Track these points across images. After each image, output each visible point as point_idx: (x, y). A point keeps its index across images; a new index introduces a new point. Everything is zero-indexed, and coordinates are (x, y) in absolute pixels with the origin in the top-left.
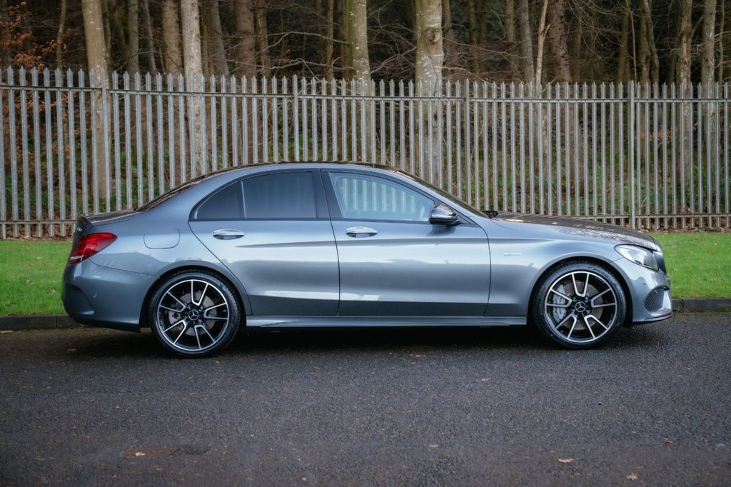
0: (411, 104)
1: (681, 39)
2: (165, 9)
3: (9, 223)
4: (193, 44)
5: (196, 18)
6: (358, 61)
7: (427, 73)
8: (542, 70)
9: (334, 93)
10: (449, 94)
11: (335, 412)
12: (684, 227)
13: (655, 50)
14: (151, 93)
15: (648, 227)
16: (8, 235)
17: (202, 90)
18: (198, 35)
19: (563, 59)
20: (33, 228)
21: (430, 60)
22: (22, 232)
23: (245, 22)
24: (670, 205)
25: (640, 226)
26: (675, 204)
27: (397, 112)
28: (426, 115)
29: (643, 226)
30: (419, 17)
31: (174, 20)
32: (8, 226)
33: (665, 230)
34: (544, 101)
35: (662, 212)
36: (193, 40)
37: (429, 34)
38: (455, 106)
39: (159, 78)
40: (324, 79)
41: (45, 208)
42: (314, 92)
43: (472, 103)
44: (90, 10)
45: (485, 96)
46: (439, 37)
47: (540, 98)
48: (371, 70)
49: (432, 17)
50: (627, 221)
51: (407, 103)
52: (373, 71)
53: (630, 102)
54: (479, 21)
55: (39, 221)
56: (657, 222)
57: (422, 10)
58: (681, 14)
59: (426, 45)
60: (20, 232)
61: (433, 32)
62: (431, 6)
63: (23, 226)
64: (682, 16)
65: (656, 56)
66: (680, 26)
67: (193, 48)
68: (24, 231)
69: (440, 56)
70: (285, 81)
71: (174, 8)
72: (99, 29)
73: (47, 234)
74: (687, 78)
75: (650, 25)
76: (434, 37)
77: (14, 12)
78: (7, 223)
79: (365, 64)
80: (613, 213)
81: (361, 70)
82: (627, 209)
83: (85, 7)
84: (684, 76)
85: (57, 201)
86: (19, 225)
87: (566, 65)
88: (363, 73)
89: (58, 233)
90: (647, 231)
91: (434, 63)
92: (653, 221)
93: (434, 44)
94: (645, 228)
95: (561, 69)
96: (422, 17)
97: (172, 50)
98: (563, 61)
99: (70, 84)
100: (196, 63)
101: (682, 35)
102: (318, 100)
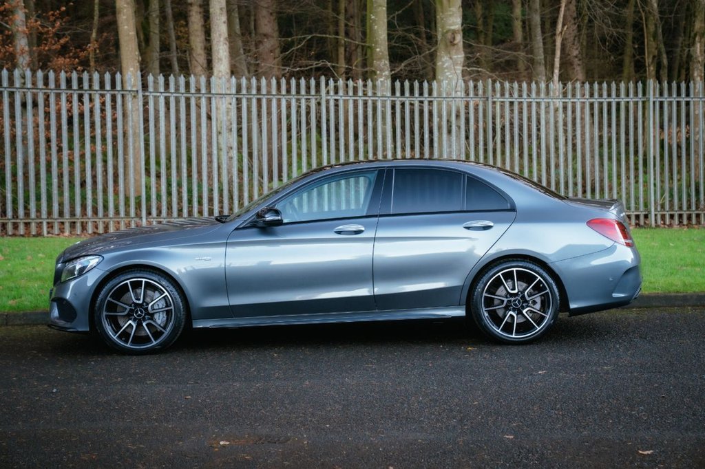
0: (435, 104)
1: (694, 38)
2: (191, 13)
3: (50, 221)
4: (221, 47)
5: (224, 22)
6: (378, 62)
7: (448, 74)
8: (560, 71)
9: (360, 93)
10: (471, 94)
11: (403, 404)
12: (703, 222)
13: (663, 50)
14: (175, 95)
15: (668, 223)
16: (48, 233)
17: (234, 91)
18: (226, 38)
19: (576, 59)
20: (73, 225)
21: (451, 61)
22: (62, 231)
23: (266, 25)
24: (689, 201)
25: (659, 222)
26: (694, 200)
27: (421, 112)
28: (449, 115)
29: (662, 222)
30: (440, 19)
31: (200, 24)
32: (48, 223)
33: (684, 225)
34: (564, 100)
35: (681, 208)
36: (222, 43)
37: (449, 36)
38: (477, 105)
39: (182, 80)
40: (351, 80)
41: (84, 207)
42: (341, 92)
43: (494, 103)
44: (124, 15)
45: (507, 95)
46: (459, 38)
47: (561, 97)
48: (391, 71)
49: (452, 19)
50: (646, 217)
51: (430, 103)
52: (393, 72)
53: (649, 100)
54: (485, 24)
55: (78, 219)
56: (676, 218)
57: (442, 12)
58: (694, 14)
59: (447, 46)
60: (60, 229)
61: (453, 34)
62: (451, 9)
63: (63, 223)
64: (695, 16)
65: (665, 56)
66: (694, 26)
67: (221, 51)
68: (64, 228)
69: (460, 56)
70: (313, 82)
71: (200, 13)
72: (133, 33)
73: (85, 231)
74: (701, 77)
75: (658, 25)
76: (454, 38)
77: (54, 17)
78: (48, 221)
79: (385, 64)
80: (633, 209)
81: (382, 70)
82: (646, 205)
83: (120, 13)
84: (698, 75)
85: (95, 200)
86: (59, 222)
87: (579, 65)
88: (384, 74)
89: (95, 230)
90: (666, 226)
91: (455, 64)
92: (672, 217)
93: (454, 45)
94: (664, 224)
95: (574, 69)
96: (442, 19)
97: (198, 53)
98: (576, 61)
99: (108, 87)
100: (224, 66)
101: (695, 35)
102: (344, 100)
